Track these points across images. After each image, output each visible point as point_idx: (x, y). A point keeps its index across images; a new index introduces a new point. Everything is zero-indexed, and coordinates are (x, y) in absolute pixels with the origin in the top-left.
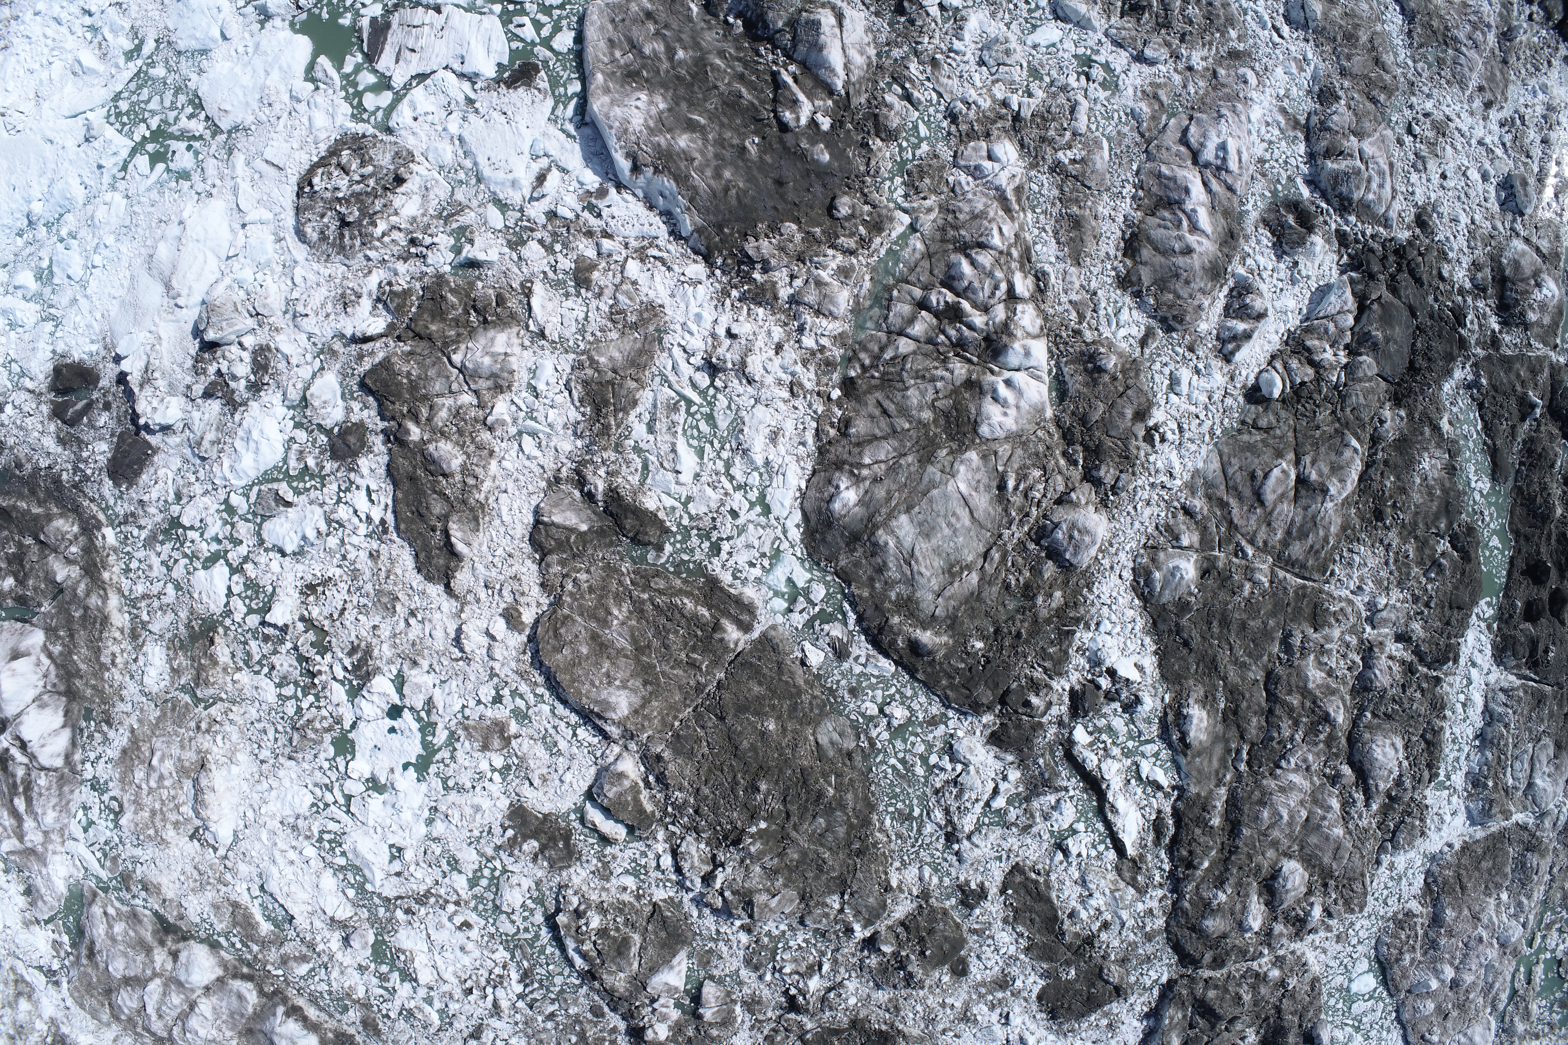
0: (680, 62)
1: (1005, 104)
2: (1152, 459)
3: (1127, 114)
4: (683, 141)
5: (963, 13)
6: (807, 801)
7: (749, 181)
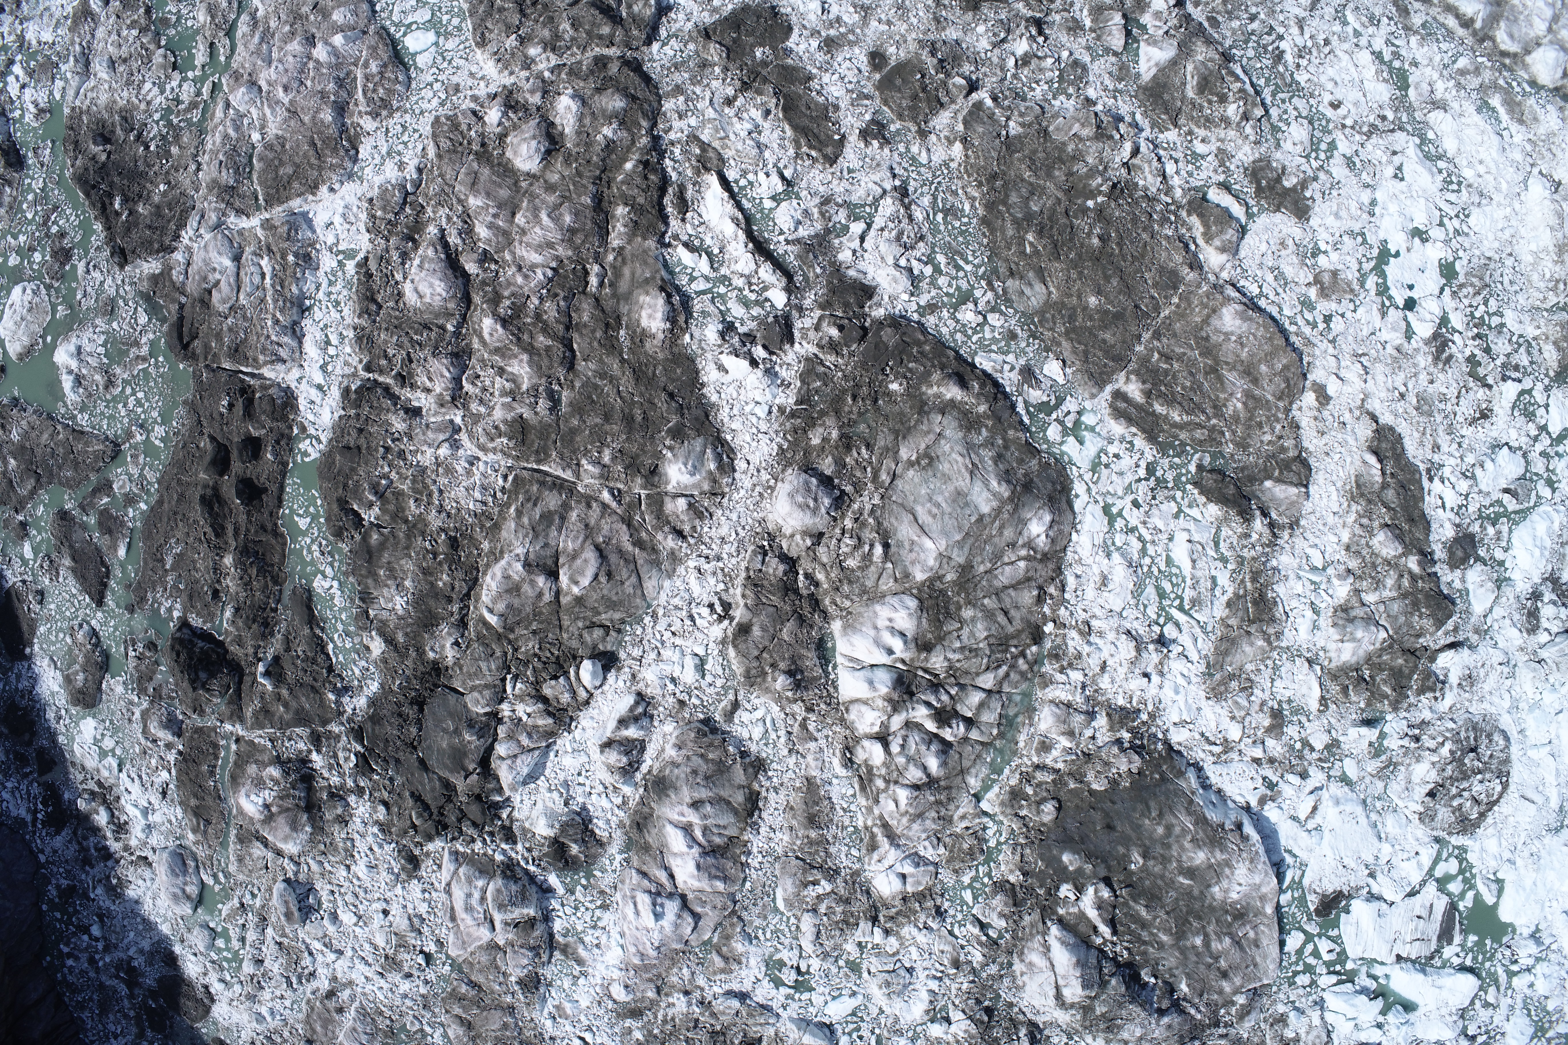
0: (1198, 934)
1: (887, 932)
2: (721, 586)
3: (756, 937)
4: (1200, 857)
6: (1051, 228)
7: (1139, 827)
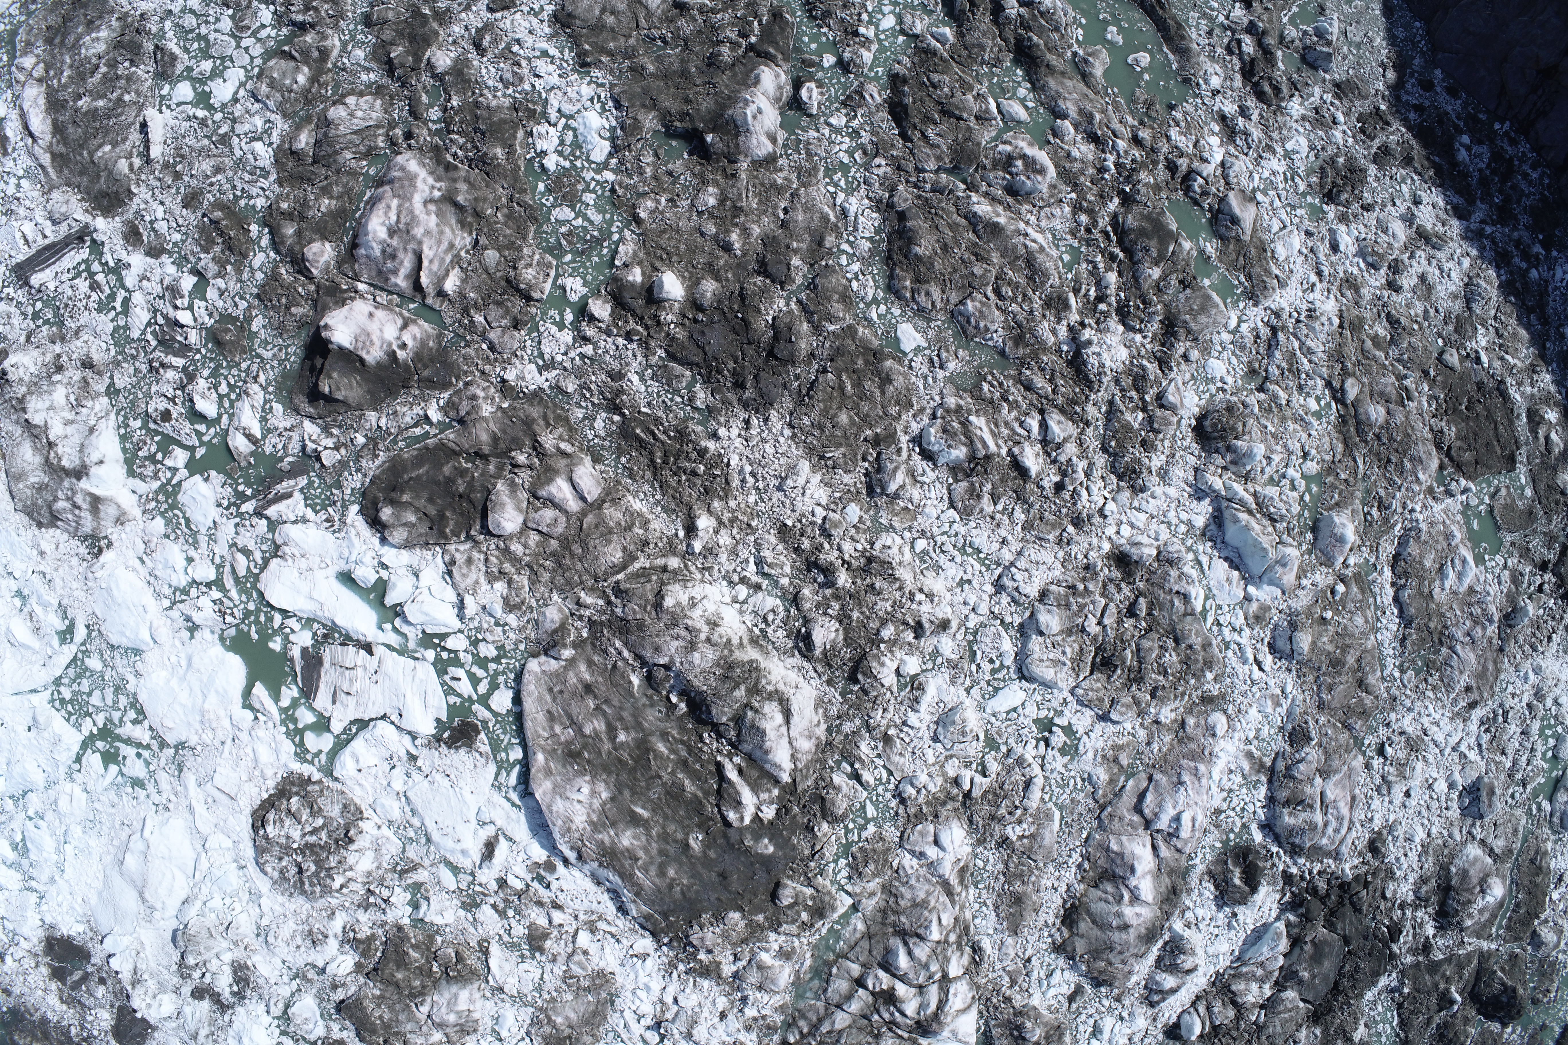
0: (622, 744)
1: (956, 782)
3: (1083, 780)
4: (627, 839)
5: (922, 679)
7: (693, 876)
